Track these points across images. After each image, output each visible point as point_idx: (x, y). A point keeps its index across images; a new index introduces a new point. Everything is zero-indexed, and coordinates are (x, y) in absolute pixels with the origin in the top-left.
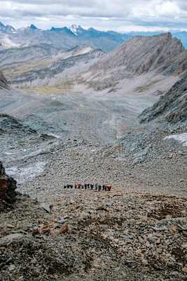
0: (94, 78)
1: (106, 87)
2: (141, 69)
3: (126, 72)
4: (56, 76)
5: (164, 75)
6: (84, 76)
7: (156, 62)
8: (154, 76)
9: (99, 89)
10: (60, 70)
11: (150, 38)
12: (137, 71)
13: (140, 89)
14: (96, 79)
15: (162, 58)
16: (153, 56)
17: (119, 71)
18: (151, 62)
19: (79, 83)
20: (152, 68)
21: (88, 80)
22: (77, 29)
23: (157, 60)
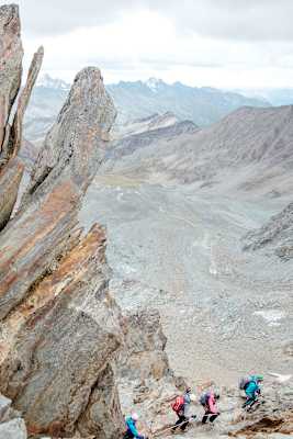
0: (180, 164)
1: (198, 179)
2: (250, 156)
3: (228, 159)
4: (124, 158)
5: (284, 167)
6: (166, 160)
7: (272, 147)
8: (269, 167)
9: (186, 181)
10: (131, 149)
11: (264, 110)
12: (243, 158)
13: (248, 186)
14: (183, 167)
15: (281, 141)
16: (269, 138)
17: (218, 156)
18: (266, 146)
19: (157, 171)
20: (267, 155)
21: (171, 168)
22: (157, 84)
23: (274, 144)
